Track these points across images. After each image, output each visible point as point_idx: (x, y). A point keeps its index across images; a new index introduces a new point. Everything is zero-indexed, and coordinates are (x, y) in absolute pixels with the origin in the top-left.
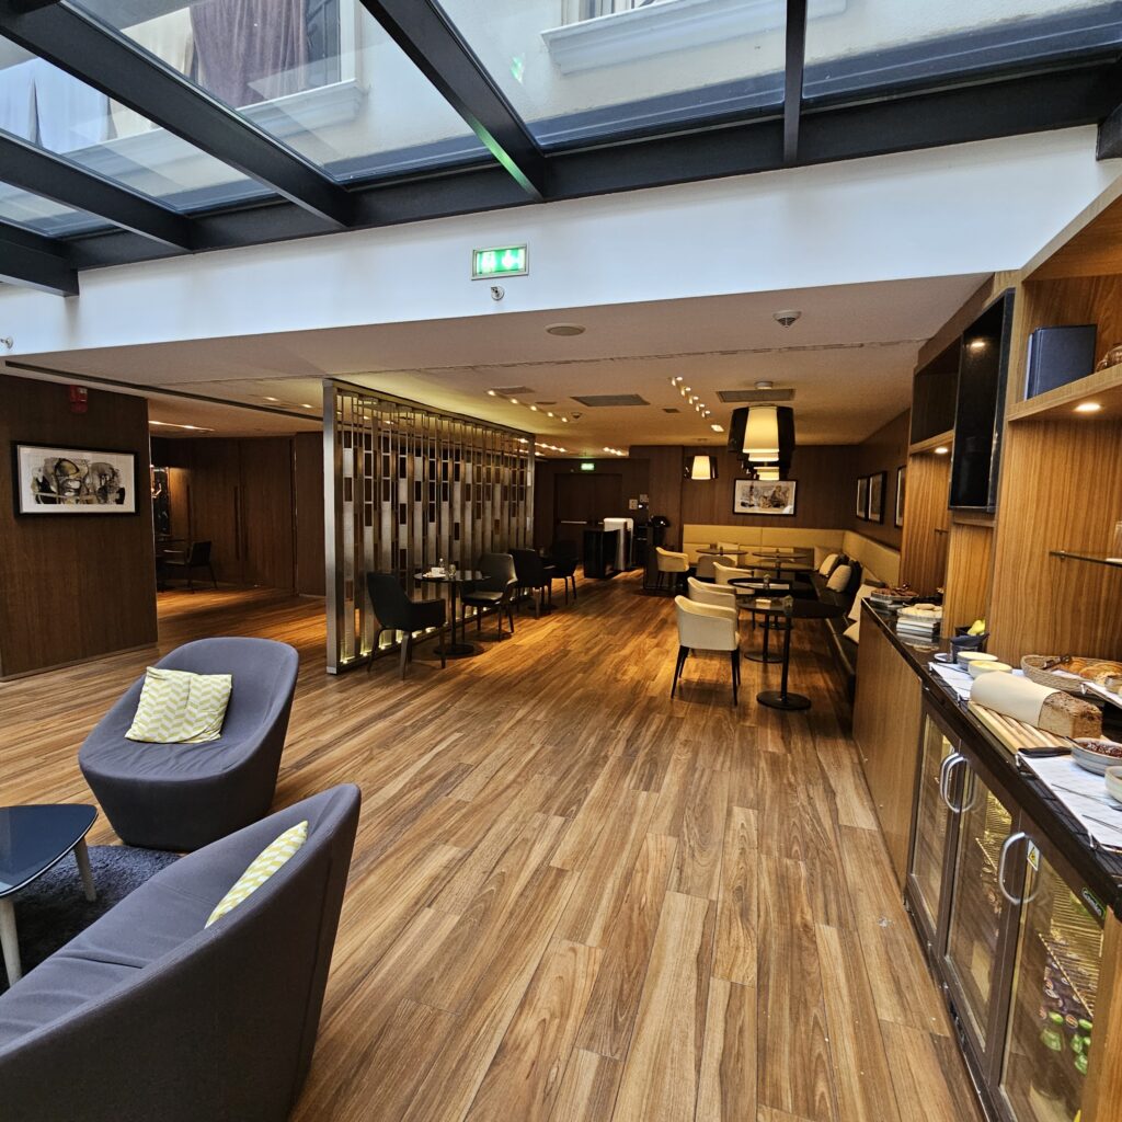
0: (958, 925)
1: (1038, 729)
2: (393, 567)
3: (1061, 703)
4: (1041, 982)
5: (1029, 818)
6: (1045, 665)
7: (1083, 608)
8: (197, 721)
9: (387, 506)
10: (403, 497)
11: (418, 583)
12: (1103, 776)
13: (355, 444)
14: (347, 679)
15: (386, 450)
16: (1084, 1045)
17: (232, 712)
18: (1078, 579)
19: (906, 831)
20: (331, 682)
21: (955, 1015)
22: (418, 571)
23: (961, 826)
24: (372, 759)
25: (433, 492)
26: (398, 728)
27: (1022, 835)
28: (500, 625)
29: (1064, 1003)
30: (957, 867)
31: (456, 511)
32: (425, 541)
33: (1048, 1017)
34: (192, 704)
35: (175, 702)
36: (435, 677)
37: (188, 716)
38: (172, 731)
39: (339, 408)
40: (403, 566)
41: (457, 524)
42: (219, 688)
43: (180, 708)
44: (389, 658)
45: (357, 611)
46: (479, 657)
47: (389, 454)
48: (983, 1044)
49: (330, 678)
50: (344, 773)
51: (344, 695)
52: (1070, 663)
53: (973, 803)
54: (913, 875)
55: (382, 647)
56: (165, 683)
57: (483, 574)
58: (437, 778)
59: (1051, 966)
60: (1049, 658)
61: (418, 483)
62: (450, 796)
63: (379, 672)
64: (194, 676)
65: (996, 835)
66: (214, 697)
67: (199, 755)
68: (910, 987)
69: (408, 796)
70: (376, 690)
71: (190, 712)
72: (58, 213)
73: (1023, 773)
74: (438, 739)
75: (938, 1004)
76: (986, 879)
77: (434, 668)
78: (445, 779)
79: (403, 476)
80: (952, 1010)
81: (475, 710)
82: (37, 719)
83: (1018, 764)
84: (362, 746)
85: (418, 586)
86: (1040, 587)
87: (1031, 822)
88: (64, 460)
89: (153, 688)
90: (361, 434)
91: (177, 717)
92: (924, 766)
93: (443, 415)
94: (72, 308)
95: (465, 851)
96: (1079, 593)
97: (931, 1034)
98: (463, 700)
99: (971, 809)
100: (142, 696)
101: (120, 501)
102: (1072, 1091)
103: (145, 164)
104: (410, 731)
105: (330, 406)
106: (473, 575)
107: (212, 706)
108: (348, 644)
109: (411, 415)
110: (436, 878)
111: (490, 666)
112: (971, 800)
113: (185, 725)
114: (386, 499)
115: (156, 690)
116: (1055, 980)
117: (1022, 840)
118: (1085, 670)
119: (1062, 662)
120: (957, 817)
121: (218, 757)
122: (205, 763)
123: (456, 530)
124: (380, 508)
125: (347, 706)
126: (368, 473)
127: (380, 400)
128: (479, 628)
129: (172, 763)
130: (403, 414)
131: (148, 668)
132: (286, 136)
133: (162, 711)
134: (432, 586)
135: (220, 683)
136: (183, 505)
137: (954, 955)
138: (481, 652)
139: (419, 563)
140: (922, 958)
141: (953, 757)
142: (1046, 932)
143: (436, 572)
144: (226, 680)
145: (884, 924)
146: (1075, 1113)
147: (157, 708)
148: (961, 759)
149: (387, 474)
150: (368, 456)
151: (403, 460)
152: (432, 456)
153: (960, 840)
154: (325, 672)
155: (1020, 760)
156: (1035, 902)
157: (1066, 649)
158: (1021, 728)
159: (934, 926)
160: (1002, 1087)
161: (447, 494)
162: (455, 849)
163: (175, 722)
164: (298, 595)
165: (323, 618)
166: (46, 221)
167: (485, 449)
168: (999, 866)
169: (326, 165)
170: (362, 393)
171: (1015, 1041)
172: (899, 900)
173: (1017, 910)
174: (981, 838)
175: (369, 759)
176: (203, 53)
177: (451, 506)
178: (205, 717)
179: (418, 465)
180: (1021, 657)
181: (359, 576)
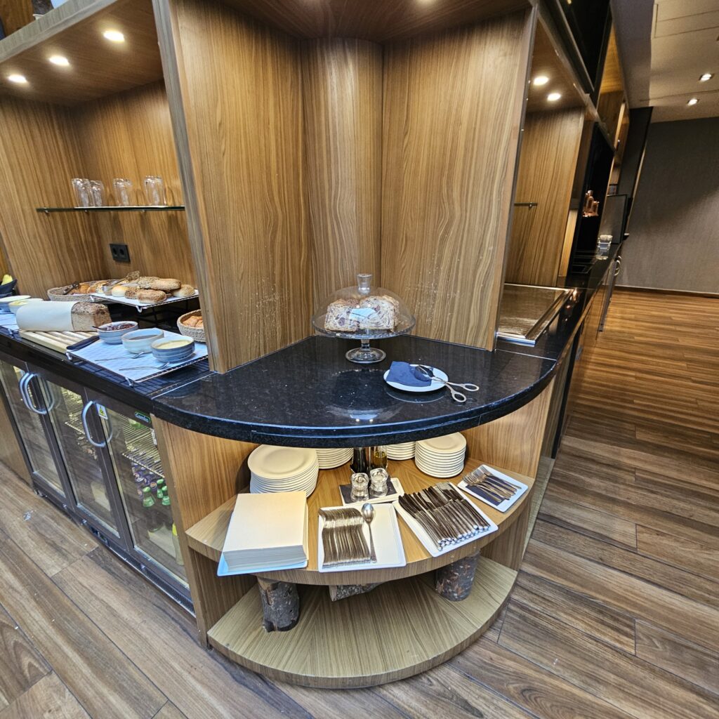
0: (77, 480)
1: (75, 332)
3: (82, 309)
4: (132, 478)
5: (90, 390)
6: (65, 292)
7: (74, 249)
12: (121, 343)
16: (163, 492)
18: (63, 228)
19: (17, 448)
21: (97, 532)
23: (52, 421)
27: (91, 403)
29: (147, 480)
30: (61, 448)
33: (143, 493)
48: (117, 534)
52: (79, 287)
53: (54, 402)
54: (35, 472)
59: (134, 466)
60: (65, 288)
65: (77, 414)
68: (64, 539)
73: (76, 364)
75: (85, 535)
76: (82, 444)
80: (94, 530)
83: (70, 358)
86: (39, 236)
87: (94, 392)
92: (8, 396)
96: (68, 239)
97: (87, 555)
99: (54, 406)
102: (166, 516)
112: (51, 400)
116: (138, 472)
117: (92, 406)
118: (89, 289)
119: (74, 288)
120: (47, 417)
137: (82, 500)
140: (64, 517)
141: (26, 377)
142: (125, 449)
145: (29, 517)
146: (172, 526)
148: (32, 376)
153: (55, 429)
155: (71, 355)
156: (113, 438)
157: (74, 279)
158: (64, 336)
159: (62, 493)
160: (135, 546)
168: (85, 431)
171: (132, 516)
172: (32, 493)
173: (106, 449)
174: (69, 421)
180: (47, 292)
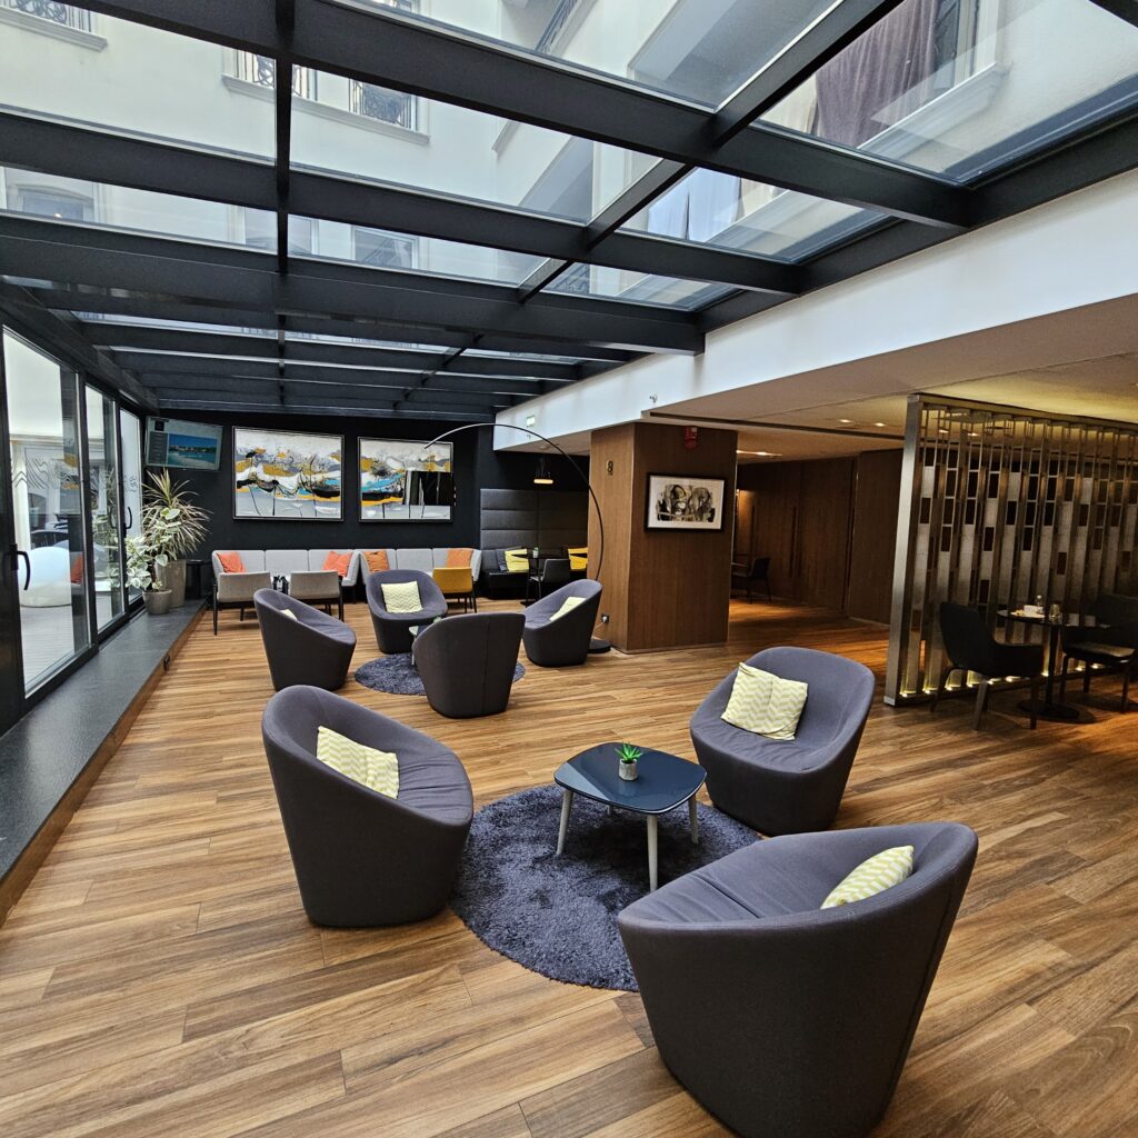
2: (971, 598)
8: (777, 719)
9: (969, 530)
10: (991, 519)
11: (1002, 621)
13: (938, 461)
14: (907, 714)
15: (975, 466)
17: (806, 718)
20: (889, 713)
22: (1003, 607)
24: (942, 808)
25: (1031, 516)
26: (973, 783)
28: (1125, 691)
31: (1065, 538)
32: (1015, 573)
34: (773, 703)
35: (760, 698)
36: (1021, 738)
37: (769, 713)
38: (758, 722)
39: (924, 424)
40: (983, 598)
41: (1063, 555)
42: (797, 694)
43: (764, 704)
44: (957, 702)
45: (923, 643)
46: (1089, 726)
47: (978, 471)
49: (885, 709)
50: (911, 813)
51: (905, 730)
55: (949, 687)
56: (753, 679)
57: (1098, 621)
58: (1032, 859)
61: (1012, 504)
62: (1052, 886)
63: (944, 715)
64: (777, 678)
66: (792, 702)
67: (778, 750)
69: (992, 865)
70: (943, 734)
71: (772, 711)
72: (696, 290)
74: (1031, 812)
77: (1018, 726)
78: (1043, 862)
79: (993, 495)
81: (1084, 791)
82: (649, 688)
84: (931, 790)
85: (1001, 625)
88: (678, 486)
89: (744, 682)
90: (945, 451)
91: (761, 711)
93: (1054, 419)
94: (699, 364)
95: (1079, 961)
98: (1065, 775)
100: (735, 686)
101: (711, 520)
103: (766, 229)
104: (988, 792)
105: (914, 422)
106: (1082, 620)
107: (790, 709)
108: (909, 676)
109: (1010, 424)
110: (1035, 976)
111: (1107, 742)
113: (767, 720)
114: (969, 521)
115: (746, 684)
121: (797, 756)
122: (786, 758)
123: (1061, 562)
124: (961, 532)
125: (908, 742)
126: (950, 492)
127: (972, 411)
128: (1086, 688)
129: (758, 750)
130: (999, 424)
131: (741, 663)
132: (904, 156)
133: (749, 703)
134: (1019, 627)
135: (796, 690)
136: (748, 524)
138: (1092, 721)
139: (1004, 597)
143: (1031, 611)
144: (802, 688)
147: (745, 699)
149: (972, 493)
150: (951, 474)
151: (995, 478)
152: (1035, 470)
154: (882, 701)
161: (1051, 516)
162: (1064, 953)
163: (760, 715)
164: (847, 617)
165: (885, 643)
166: (688, 299)
167: (1115, 458)
169: (947, 170)
170: (950, 404)
175: (938, 808)
176: (824, 110)
177: (1056, 531)
178: (783, 717)
179: (1014, 483)
181: (928, 605)
